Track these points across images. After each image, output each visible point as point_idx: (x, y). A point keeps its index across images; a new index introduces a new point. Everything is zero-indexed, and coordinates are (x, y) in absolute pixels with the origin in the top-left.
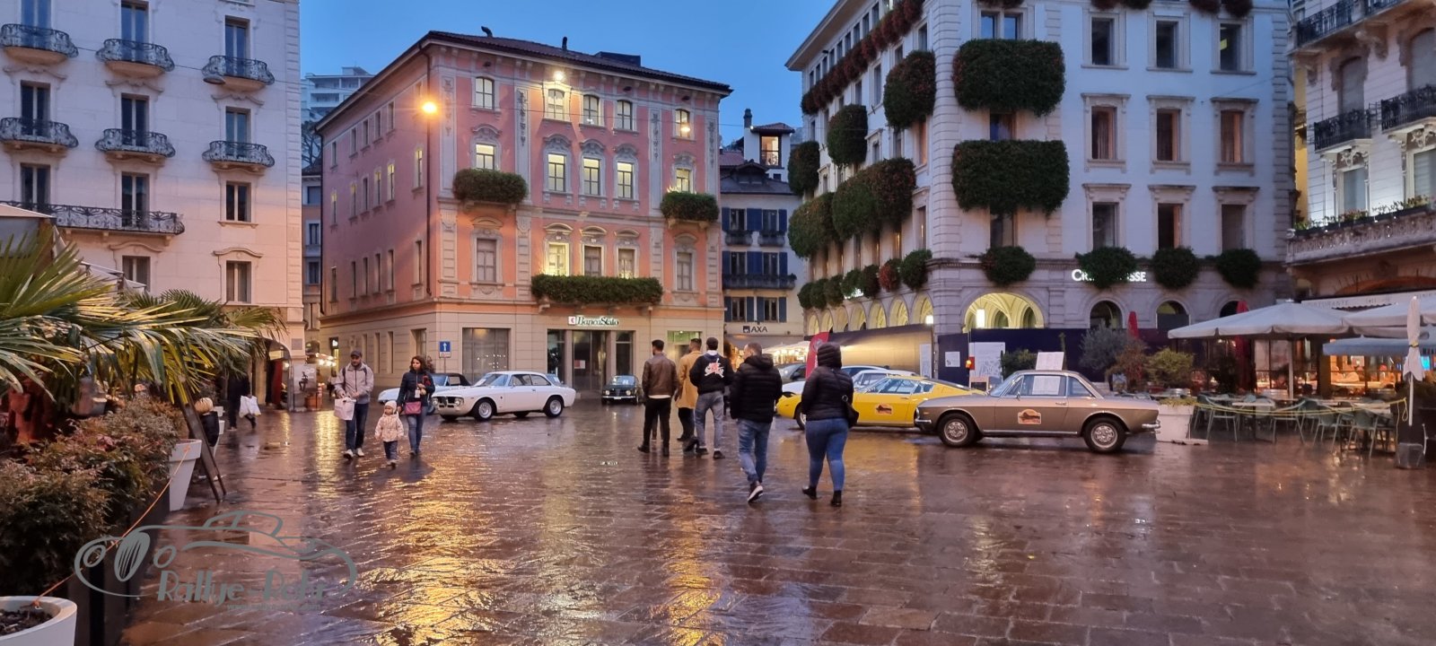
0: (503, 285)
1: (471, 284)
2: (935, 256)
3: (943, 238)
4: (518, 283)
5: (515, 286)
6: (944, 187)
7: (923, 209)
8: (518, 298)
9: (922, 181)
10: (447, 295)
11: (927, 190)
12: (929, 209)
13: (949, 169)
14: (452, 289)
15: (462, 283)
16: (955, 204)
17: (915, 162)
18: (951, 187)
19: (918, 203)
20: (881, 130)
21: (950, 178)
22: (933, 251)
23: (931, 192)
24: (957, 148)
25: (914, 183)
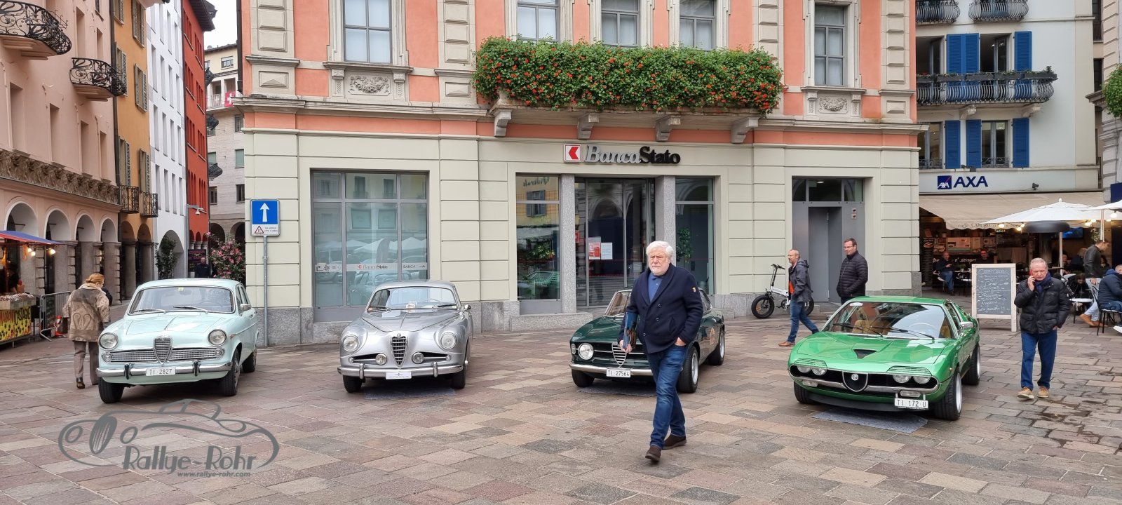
0: (408, 72)
1: (329, 67)
4: (443, 66)
5: (438, 74)
8: (446, 102)
10: (269, 93)
14: (280, 79)
15: (305, 64)
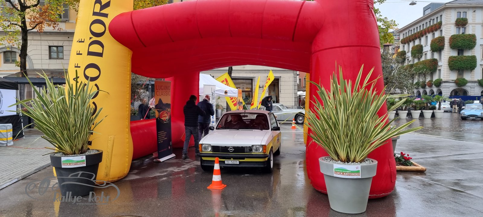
2: (443, 80)
3: (446, 76)
6: (446, 66)
7: (440, 70)
9: (440, 64)
11: (441, 66)
12: (442, 70)
13: (448, 62)
16: (449, 69)
17: (438, 59)
18: (448, 65)
19: (439, 68)
20: (428, 51)
21: (448, 64)
22: (443, 79)
23: (442, 67)
24: (449, 57)
25: (438, 64)
